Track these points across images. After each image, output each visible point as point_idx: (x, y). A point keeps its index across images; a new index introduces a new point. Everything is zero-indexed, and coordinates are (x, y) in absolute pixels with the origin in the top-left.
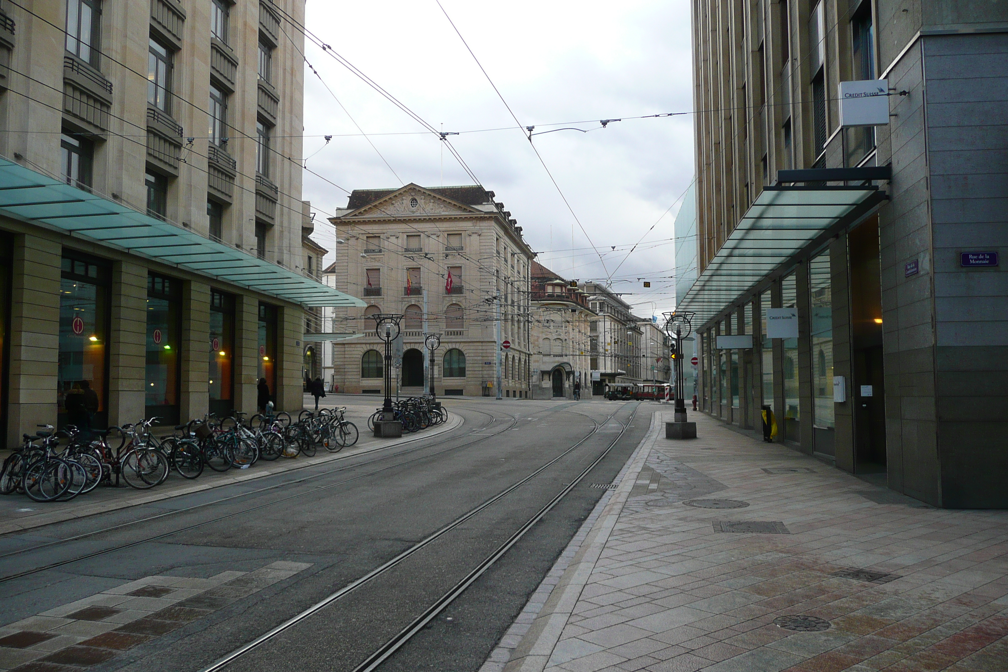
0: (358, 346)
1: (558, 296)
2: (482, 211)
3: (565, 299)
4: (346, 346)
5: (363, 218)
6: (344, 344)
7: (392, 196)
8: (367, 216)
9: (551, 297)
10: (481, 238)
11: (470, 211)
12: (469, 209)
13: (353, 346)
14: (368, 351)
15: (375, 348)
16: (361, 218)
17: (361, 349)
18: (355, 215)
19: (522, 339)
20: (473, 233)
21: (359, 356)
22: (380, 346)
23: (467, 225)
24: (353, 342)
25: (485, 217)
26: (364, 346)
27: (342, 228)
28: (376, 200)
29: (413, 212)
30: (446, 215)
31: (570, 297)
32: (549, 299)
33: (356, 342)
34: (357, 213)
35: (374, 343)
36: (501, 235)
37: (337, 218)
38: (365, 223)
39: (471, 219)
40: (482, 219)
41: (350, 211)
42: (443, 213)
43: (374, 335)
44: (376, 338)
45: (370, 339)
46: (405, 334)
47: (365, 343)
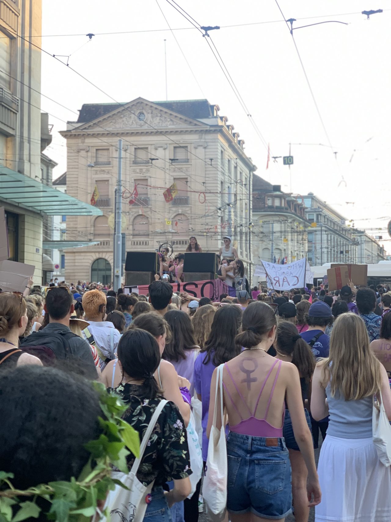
0: (88, 254)
1: (277, 207)
2: (207, 125)
3: (285, 210)
4: (76, 254)
5: (93, 132)
6: (74, 252)
7: (120, 109)
8: (97, 130)
9: (271, 208)
10: (207, 150)
11: (196, 125)
12: (195, 122)
13: (82, 254)
14: (98, 259)
15: (103, 257)
16: (90, 131)
17: (90, 257)
18: (85, 129)
19: (244, 249)
20: (199, 146)
21: (89, 265)
22: (108, 254)
23: (194, 138)
24: (83, 250)
25: (210, 130)
26: (93, 254)
27: (73, 141)
28: (105, 114)
29: (141, 126)
30: (173, 129)
31: (289, 209)
32: (269, 210)
33: (86, 250)
34: (87, 126)
35: (103, 252)
36: (225, 148)
37: (68, 131)
38: (93, 136)
39: (196, 132)
40: (207, 132)
41: (80, 124)
42: (170, 127)
43: (102, 244)
44: (104, 247)
45: (99, 248)
46: (133, 243)
47: (95, 252)
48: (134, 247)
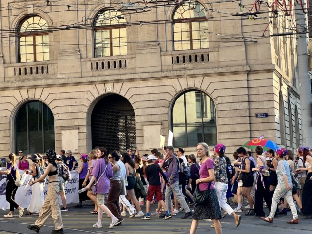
15: (37, 97)
22: (46, 91)
43: (34, 71)
44: (38, 76)
45: (28, 80)
46: (94, 66)
47: (19, 88)
48: (96, 73)
